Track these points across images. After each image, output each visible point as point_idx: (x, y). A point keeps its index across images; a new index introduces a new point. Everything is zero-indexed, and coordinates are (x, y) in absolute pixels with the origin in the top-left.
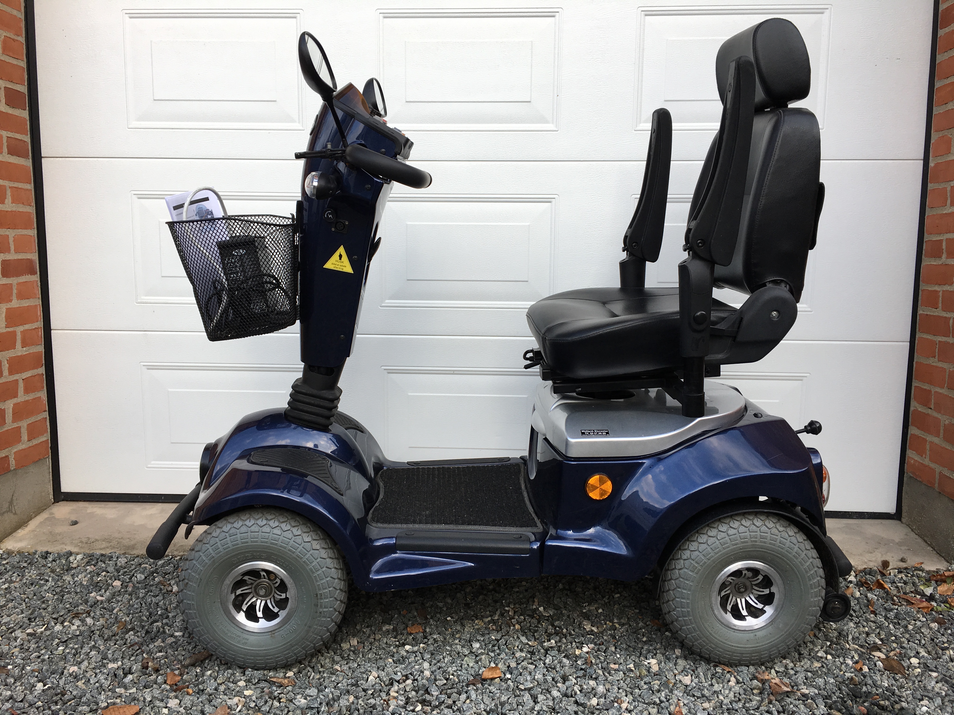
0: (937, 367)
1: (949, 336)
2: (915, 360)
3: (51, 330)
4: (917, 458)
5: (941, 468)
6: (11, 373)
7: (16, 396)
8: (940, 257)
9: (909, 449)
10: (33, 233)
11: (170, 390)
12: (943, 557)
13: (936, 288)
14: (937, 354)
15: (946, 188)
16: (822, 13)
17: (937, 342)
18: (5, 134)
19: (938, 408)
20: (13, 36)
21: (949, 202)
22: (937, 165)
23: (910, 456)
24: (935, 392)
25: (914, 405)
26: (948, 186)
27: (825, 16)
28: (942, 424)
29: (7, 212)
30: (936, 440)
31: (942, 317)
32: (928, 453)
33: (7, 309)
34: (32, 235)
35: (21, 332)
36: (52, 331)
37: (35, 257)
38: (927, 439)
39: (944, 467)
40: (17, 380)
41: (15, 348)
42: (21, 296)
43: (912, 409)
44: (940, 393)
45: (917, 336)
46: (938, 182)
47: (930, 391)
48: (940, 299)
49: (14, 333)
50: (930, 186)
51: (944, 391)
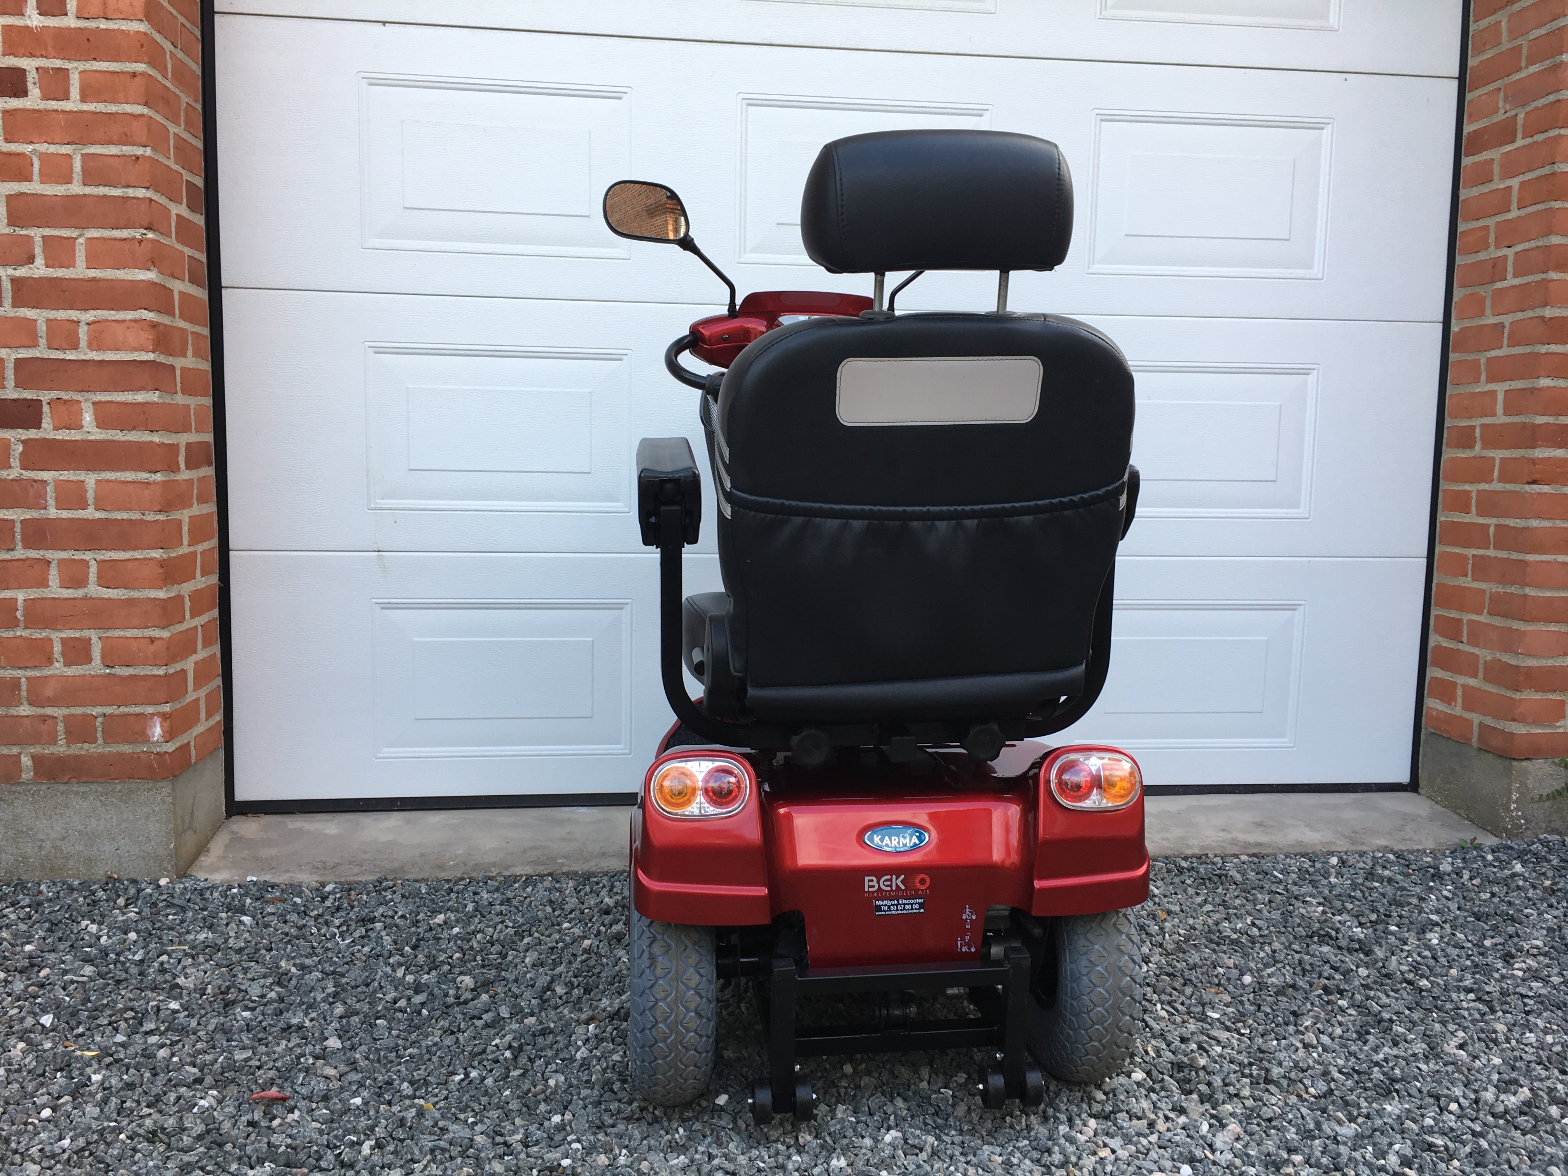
0: (1470, 588)
1: (1488, 548)
2: (1435, 581)
3: (228, 550)
4: (1442, 707)
5: (1481, 718)
6: (192, 616)
7: (195, 652)
8: (1471, 447)
9: (1430, 696)
10: (208, 401)
11: (415, 639)
12: (1488, 831)
13: (1467, 487)
14: (1470, 572)
15: (1479, 360)
16: (1322, 129)
17: (1470, 556)
18: (188, 251)
19: (1473, 640)
20: (192, 103)
21: (1483, 377)
22: (1463, 330)
23: (1432, 706)
24: (1469, 621)
25: (1434, 639)
26: (1483, 359)
27: (1326, 133)
28: (1481, 662)
29: (189, 369)
30: (1472, 682)
31: (1478, 524)
33: (190, 517)
34: (208, 405)
35: (201, 553)
36: (231, 553)
37: (209, 438)
38: (1458, 681)
39: (1486, 715)
40: (196, 627)
41: (195, 578)
42: (202, 500)
43: (1431, 644)
44: (1478, 622)
45: (1437, 550)
46: (1466, 352)
47: (1461, 620)
48: (1474, 501)
49: (195, 552)
50: (1453, 357)
51: (1483, 618)
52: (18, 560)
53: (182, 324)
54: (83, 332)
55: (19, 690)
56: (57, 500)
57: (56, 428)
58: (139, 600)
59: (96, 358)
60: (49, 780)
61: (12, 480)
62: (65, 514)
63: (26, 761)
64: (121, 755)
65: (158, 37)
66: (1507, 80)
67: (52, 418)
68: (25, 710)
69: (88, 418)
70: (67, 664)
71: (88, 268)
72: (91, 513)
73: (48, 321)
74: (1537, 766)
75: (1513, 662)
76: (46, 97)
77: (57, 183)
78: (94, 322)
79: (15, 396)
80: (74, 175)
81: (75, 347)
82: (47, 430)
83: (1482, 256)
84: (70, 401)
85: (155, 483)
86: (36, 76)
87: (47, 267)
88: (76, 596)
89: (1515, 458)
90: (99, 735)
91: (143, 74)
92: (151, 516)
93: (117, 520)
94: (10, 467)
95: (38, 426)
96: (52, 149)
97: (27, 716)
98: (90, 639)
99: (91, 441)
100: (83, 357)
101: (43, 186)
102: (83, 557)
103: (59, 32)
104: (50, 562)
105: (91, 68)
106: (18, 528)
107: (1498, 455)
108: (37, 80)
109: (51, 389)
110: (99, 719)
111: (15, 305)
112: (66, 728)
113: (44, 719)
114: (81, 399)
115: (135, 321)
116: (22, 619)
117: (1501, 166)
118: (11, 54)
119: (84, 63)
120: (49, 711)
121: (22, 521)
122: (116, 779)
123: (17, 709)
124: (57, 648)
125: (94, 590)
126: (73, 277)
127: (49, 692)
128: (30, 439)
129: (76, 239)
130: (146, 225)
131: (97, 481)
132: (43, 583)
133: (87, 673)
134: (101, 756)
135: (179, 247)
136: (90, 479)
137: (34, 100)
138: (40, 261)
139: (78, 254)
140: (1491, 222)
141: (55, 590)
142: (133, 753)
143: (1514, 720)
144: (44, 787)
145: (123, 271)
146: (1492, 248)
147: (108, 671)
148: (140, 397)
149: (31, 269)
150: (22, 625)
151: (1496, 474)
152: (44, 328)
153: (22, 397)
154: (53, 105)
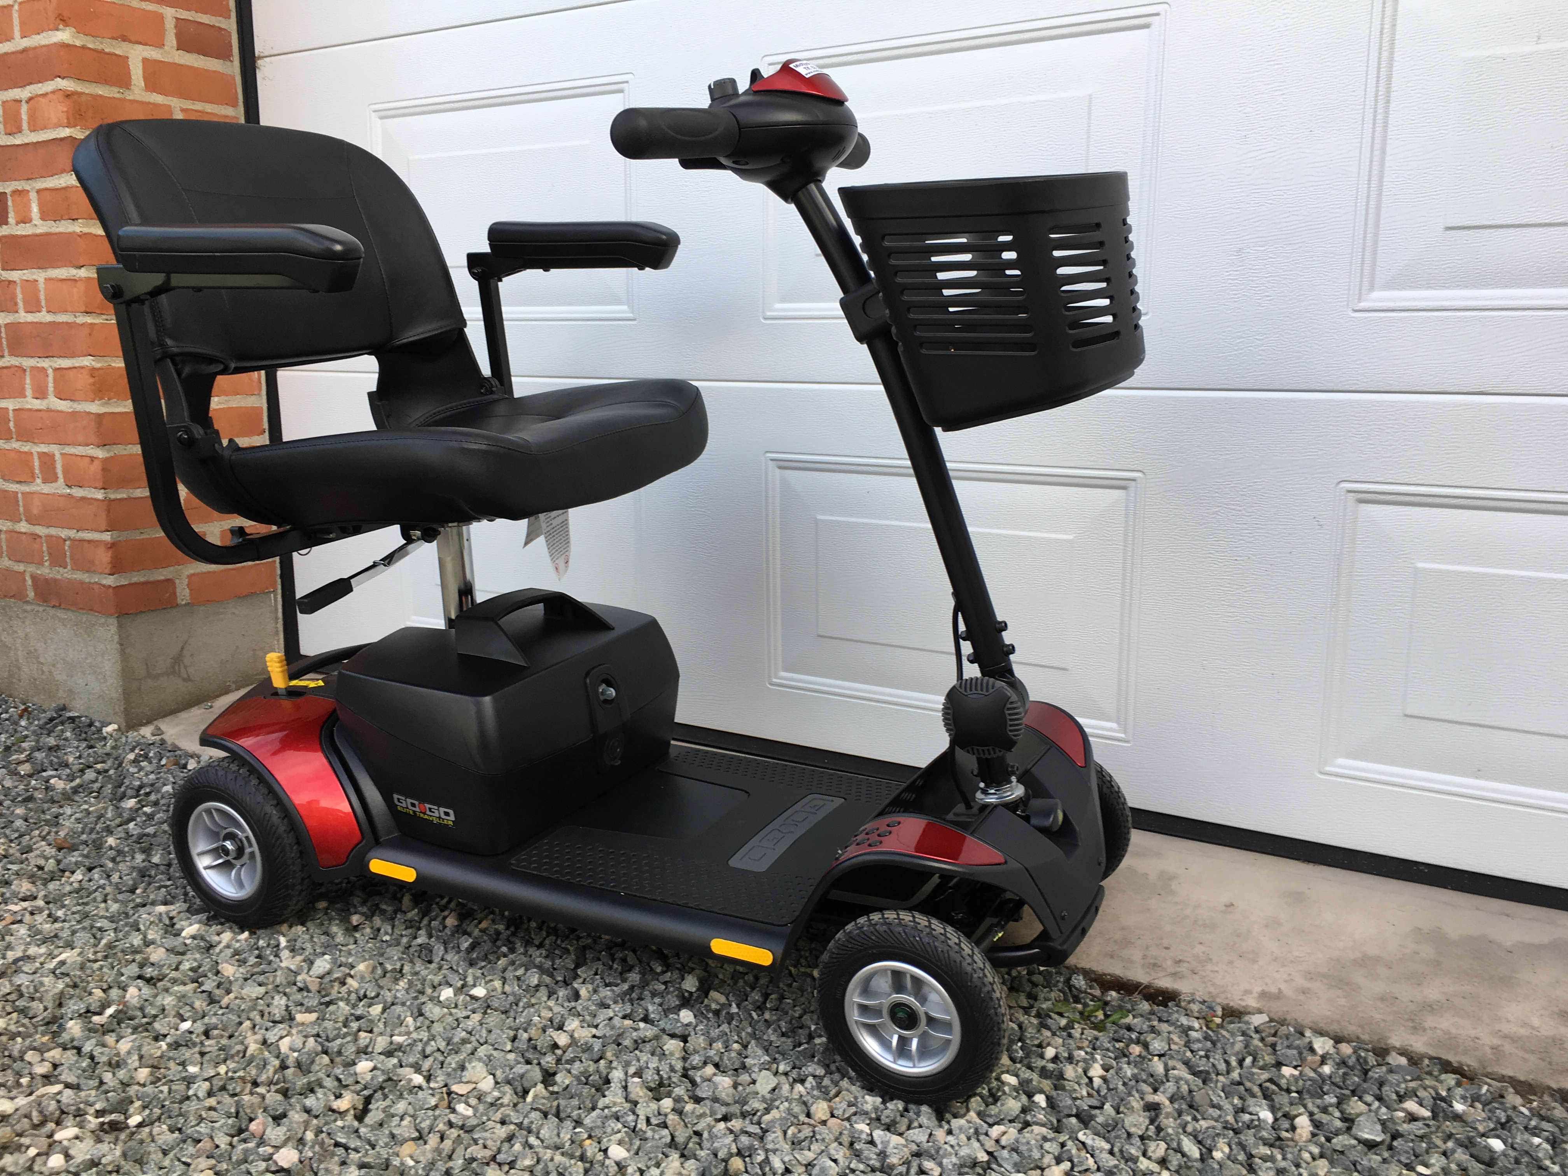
18: (173, 13)
52: (8, 367)
54: (24, 112)
55: (19, 505)
56: (25, 301)
57: (18, 223)
58: (80, 414)
59: (34, 140)
60: (43, 602)
62: (29, 318)
63: (29, 581)
64: (83, 583)
67: (14, 211)
68: (25, 526)
69: (35, 209)
70: (44, 481)
71: (21, 38)
72: (44, 316)
78: (30, 99)
81: (20, 129)
82: (12, 226)
84: (22, 191)
85: (81, 279)
88: (42, 407)
90: (68, 560)
92: (81, 318)
95: (6, 222)
97: (25, 533)
98: (55, 455)
99: (37, 235)
100: (26, 141)
102: (43, 365)
109: (10, 180)
110: (68, 543)
112: (48, 548)
113: (35, 537)
114: (27, 188)
115: (53, 92)
116: (13, 430)
120: (37, 529)
121: (6, 327)
122: (82, 609)
123: (19, 524)
124: (37, 463)
125: (54, 402)
126: (13, 50)
127: (36, 509)
131: (46, 279)
132: (22, 392)
133: (57, 491)
134: (70, 582)
136: (40, 278)
141: (29, 400)
144: (41, 609)
147: (68, 491)
150: (13, 436)
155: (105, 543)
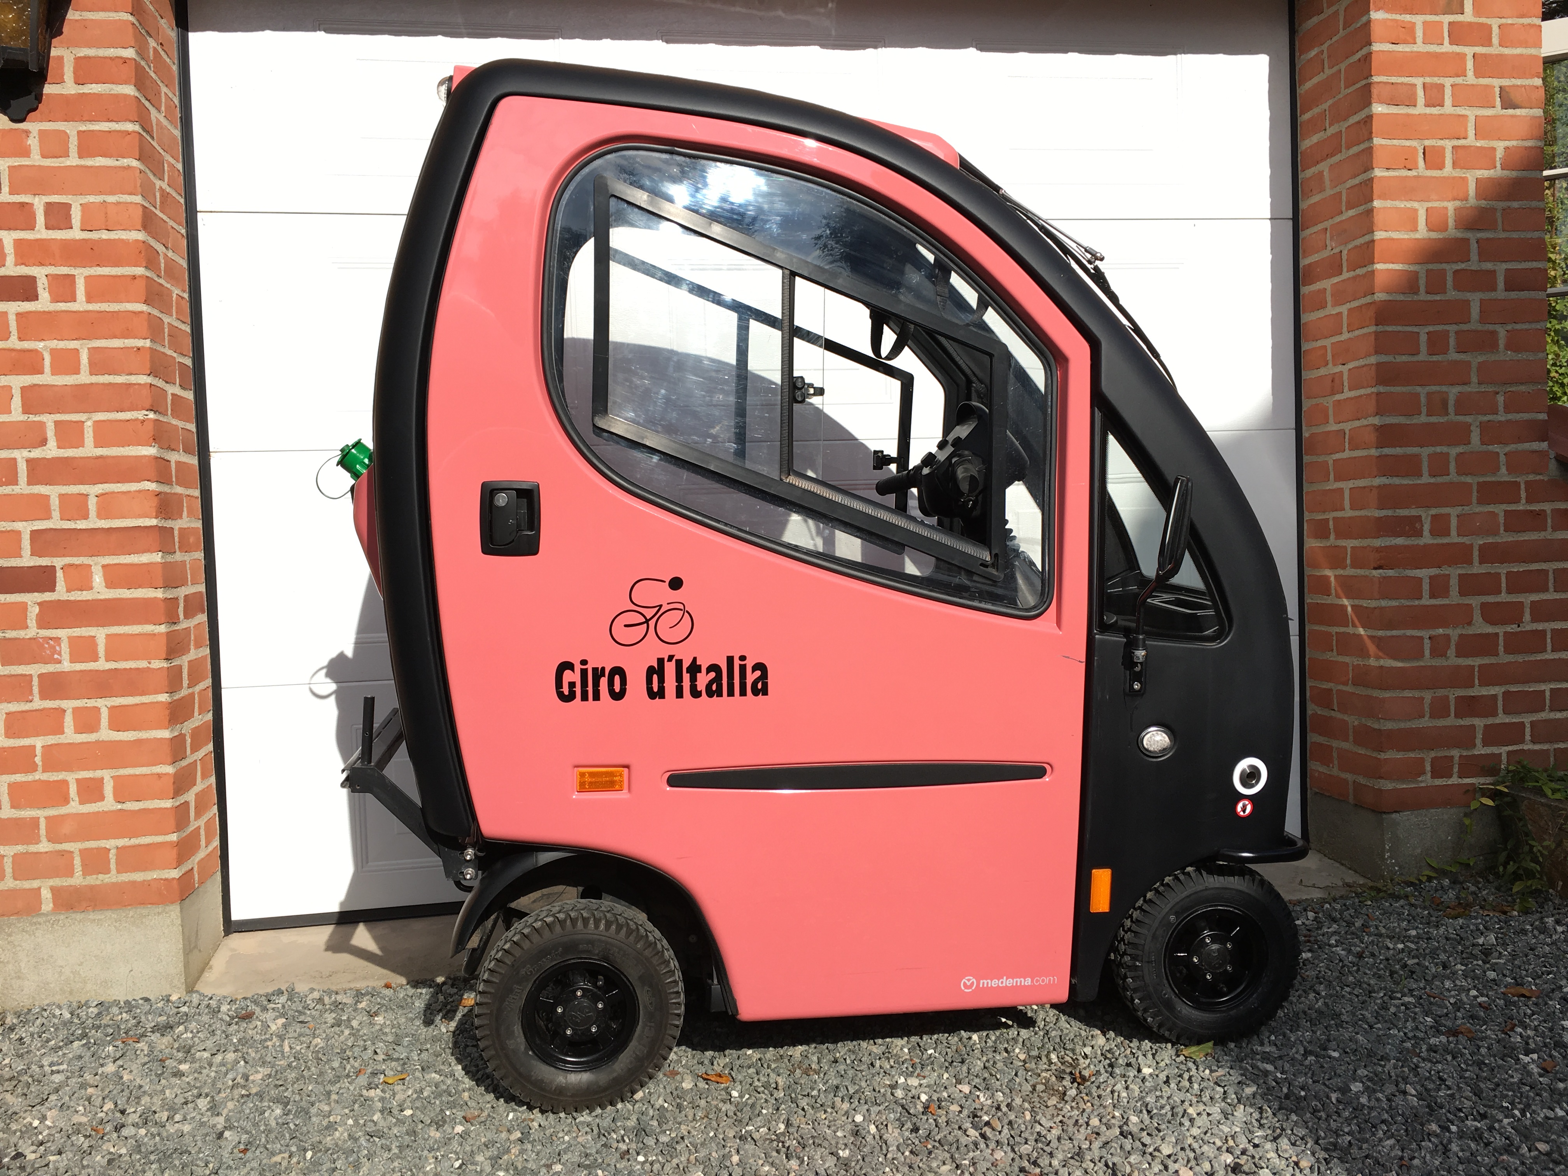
0: (1337, 662)
1: (1349, 626)
2: (1307, 657)
3: (220, 688)
4: (1322, 769)
5: (1355, 777)
6: (192, 751)
7: (196, 784)
8: (1327, 537)
9: (1311, 759)
10: (200, 555)
13: (1327, 573)
14: (1335, 648)
15: (1327, 461)
16: (1179, 267)
17: (1334, 634)
18: (180, 424)
19: (1342, 708)
20: (181, 294)
21: (1332, 476)
22: (1312, 435)
23: (1314, 768)
24: (1337, 690)
25: (1312, 709)
26: (1331, 459)
27: (1182, 271)
28: (1351, 727)
29: (185, 529)
30: (1345, 745)
31: (1338, 604)
32: (1336, 762)
33: (189, 662)
34: (201, 559)
35: (198, 693)
36: (223, 690)
37: (202, 588)
38: (1334, 745)
39: (1358, 775)
40: (196, 761)
41: (194, 717)
42: (198, 646)
43: (1309, 712)
44: (1344, 691)
45: (1308, 629)
46: (1316, 454)
47: (1331, 690)
48: (1334, 585)
49: (193, 694)
50: (1306, 459)
51: (1349, 688)
52: (36, 710)
53: (179, 490)
54: (92, 503)
55: (39, 829)
56: (71, 654)
57: (69, 590)
58: (147, 740)
59: (104, 526)
60: (67, 910)
61: (30, 639)
62: (79, 667)
63: (46, 894)
64: (133, 883)
65: (152, 242)
66: (1331, 222)
67: (65, 581)
68: (44, 846)
69: (98, 579)
70: (82, 803)
71: (95, 447)
72: (102, 665)
73: (61, 496)
74: (1405, 818)
75: (1376, 726)
76: (55, 299)
77: (67, 374)
78: (102, 495)
79: (32, 564)
80: (82, 367)
81: (86, 517)
82: (61, 593)
83: (1323, 372)
84: (80, 565)
85: (160, 634)
86: (46, 282)
87: (59, 448)
88: (89, 740)
89: (1363, 547)
90: (113, 866)
91: (141, 276)
92: (156, 664)
93: (125, 669)
94: (27, 627)
95: (52, 589)
96: (62, 345)
97: (47, 852)
98: (103, 779)
99: (101, 600)
100: (91, 526)
101: (54, 377)
102: (96, 704)
103: (65, 244)
104: (65, 711)
105: (95, 274)
106: (35, 682)
107: (1350, 544)
108: (46, 285)
109: (64, 556)
110: (112, 851)
111: (30, 483)
112: (82, 861)
113: (62, 853)
114: (91, 563)
115: (140, 491)
116: (40, 764)
117: (1332, 295)
118: (22, 264)
119: (88, 269)
120: (66, 846)
121: (41, 676)
122: (129, 905)
123: (36, 846)
124: (73, 790)
125: (105, 734)
126: (82, 455)
127: (66, 829)
128: (45, 601)
129: (83, 422)
130: (148, 407)
131: (108, 636)
132: (59, 730)
133: (101, 810)
134: (114, 884)
135: (175, 422)
136: (100, 634)
137: (44, 302)
138: (52, 443)
139: (86, 435)
140: (1328, 342)
141: (70, 735)
142: (144, 881)
143: (1382, 778)
144: (62, 917)
145: (127, 448)
146: (1330, 365)
147: (119, 806)
148: (144, 558)
149: (43, 450)
150: (40, 768)
151: (1348, 561)
152: (57, 502)
153: (37, 564)
154: (62, 306)
155: (171, 843)
